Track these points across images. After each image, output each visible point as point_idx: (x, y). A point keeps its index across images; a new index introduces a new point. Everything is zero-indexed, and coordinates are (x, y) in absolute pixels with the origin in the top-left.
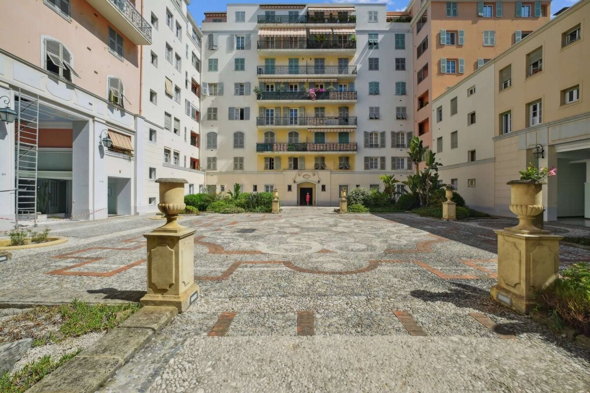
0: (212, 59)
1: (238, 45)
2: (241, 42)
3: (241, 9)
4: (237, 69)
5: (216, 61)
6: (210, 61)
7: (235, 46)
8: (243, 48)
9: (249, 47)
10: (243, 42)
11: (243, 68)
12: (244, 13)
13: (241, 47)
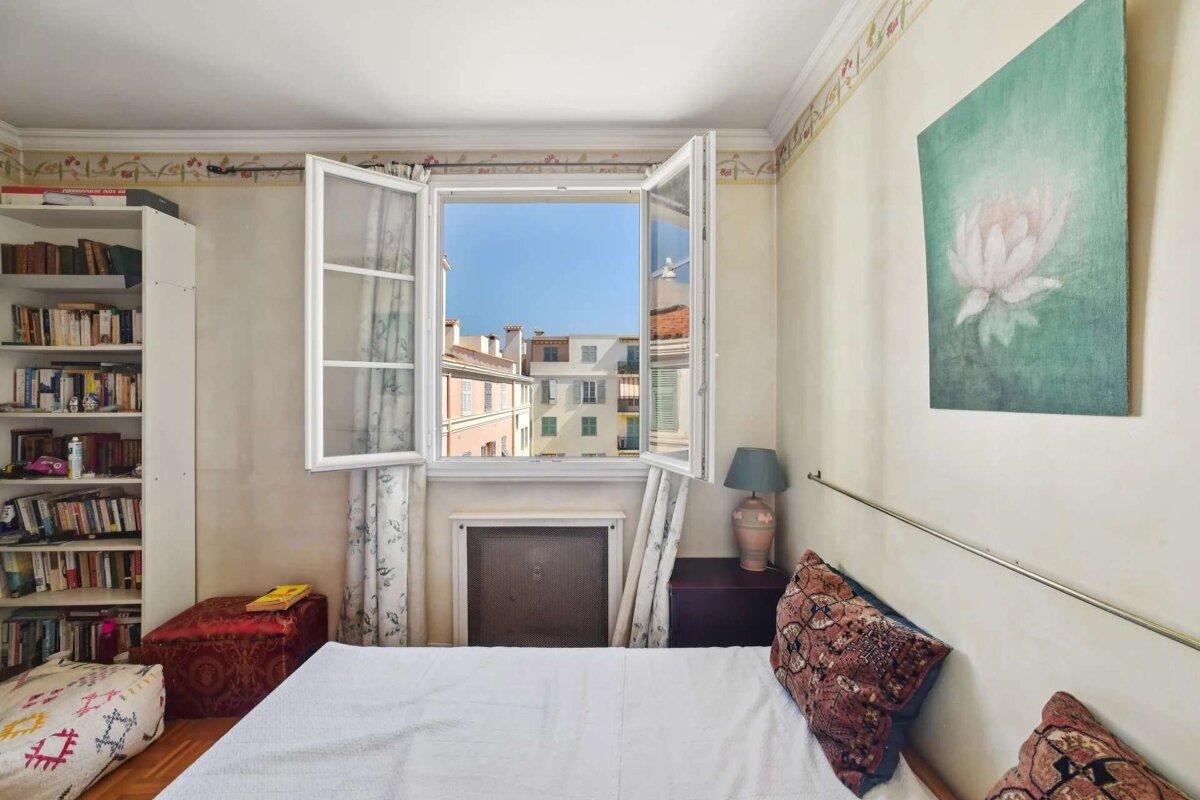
0: (547, 418)
1: (586, 394)
2: (590, 393)
3: (589, 343)
4: (585, 432)
5: (554, 420)
6: (545, 420)
7: (582, 397)
8: (593, 400)
9: (602, 399)
10: (593, 389)
11: (593, 432)
12: (595, 348)
13: (589, 399)
